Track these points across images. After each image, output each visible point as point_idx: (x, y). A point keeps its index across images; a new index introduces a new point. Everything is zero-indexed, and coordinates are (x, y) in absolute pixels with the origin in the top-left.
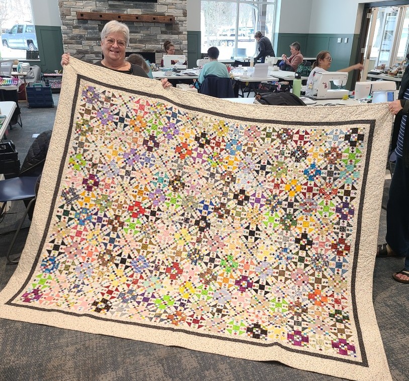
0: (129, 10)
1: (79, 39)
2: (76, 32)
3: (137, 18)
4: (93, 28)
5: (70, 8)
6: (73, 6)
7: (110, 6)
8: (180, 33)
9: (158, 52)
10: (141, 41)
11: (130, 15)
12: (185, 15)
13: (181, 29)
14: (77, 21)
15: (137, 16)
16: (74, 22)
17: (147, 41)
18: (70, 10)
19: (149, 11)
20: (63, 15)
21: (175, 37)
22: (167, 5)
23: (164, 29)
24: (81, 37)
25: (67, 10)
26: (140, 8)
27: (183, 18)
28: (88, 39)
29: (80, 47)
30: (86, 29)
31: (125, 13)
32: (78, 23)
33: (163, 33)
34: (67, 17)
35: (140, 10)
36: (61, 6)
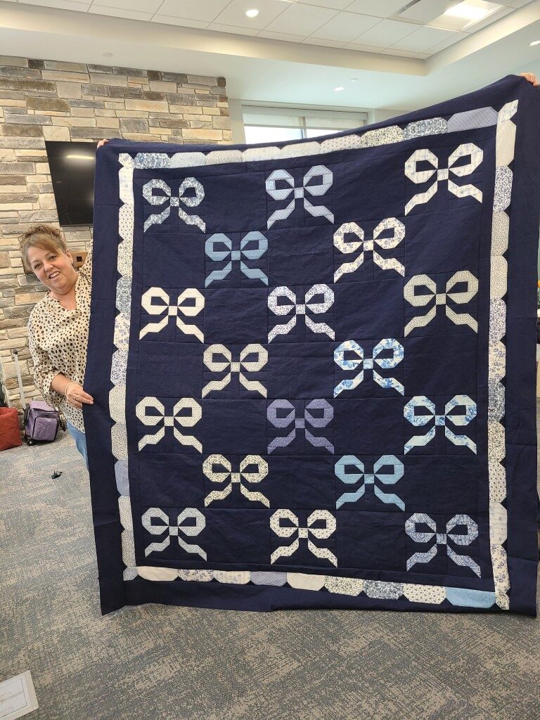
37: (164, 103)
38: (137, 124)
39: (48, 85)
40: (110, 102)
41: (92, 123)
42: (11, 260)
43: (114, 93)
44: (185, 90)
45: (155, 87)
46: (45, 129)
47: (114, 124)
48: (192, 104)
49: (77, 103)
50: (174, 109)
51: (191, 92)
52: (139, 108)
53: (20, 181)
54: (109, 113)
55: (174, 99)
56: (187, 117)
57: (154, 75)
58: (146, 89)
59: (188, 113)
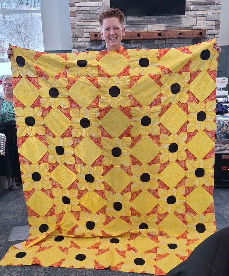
0: (150, 26)
3: (160, 34)
5: (83, 28)
6: (87, 27)
11: (151, 32)
12: (218, 27)
14: (90, 43)
15: (159, 32)
16: (87, 45)
18: (83, 31)
20: (75, 37)
22: (196, 17)
25: (80, 31)
26: (163, 23)
27: (215, 31)
31: (146, 30)
32: (91, 45)
34: (79, 39)
35: (163, 25)
36: (73, 28)
42: (85, 33)
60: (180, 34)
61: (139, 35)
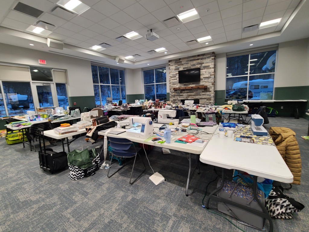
1: (174, 96)
2: (173, 94)
3: (192, 88)
4: (178, 92)
6: (173, 86)
7: (184, 85)
8: (210, 91)
9: (200, 99)
10: (194, 96)
13: (211, 90)
17: (196, 95)
19: (197, 85)
20: (170, 89)
21: (208, 93)
22: (205, 82)
23: (203, 91)
24: (175, 95)
26: (194, 84)
28: (177, 96)
29: (174, 98)
30: (176, 93)
31: (189, 86)
32: (174, 91)
33: (203, 92)
36: (170, 87)
37: (200, 60)
38: (194, 65)
39: (181, 62)
40: (189, 62)
41: (187, 66)
43: (191, 60)
44: (205, 57)
45: (198, 58)
46: (180, 69)
47: (190, 66)
48: (206, 59)
49: (185, 64)
50: (201, 61)
51: (206, 57)
52: (195, 62)
53: (175, 77)
54: (189, 64)
55: (202, 59)
56: (204, 62)
57: (199, 56)
58: (197, 58)
59: (204, 61)
60: (198, 87)
61: (186, 88)
